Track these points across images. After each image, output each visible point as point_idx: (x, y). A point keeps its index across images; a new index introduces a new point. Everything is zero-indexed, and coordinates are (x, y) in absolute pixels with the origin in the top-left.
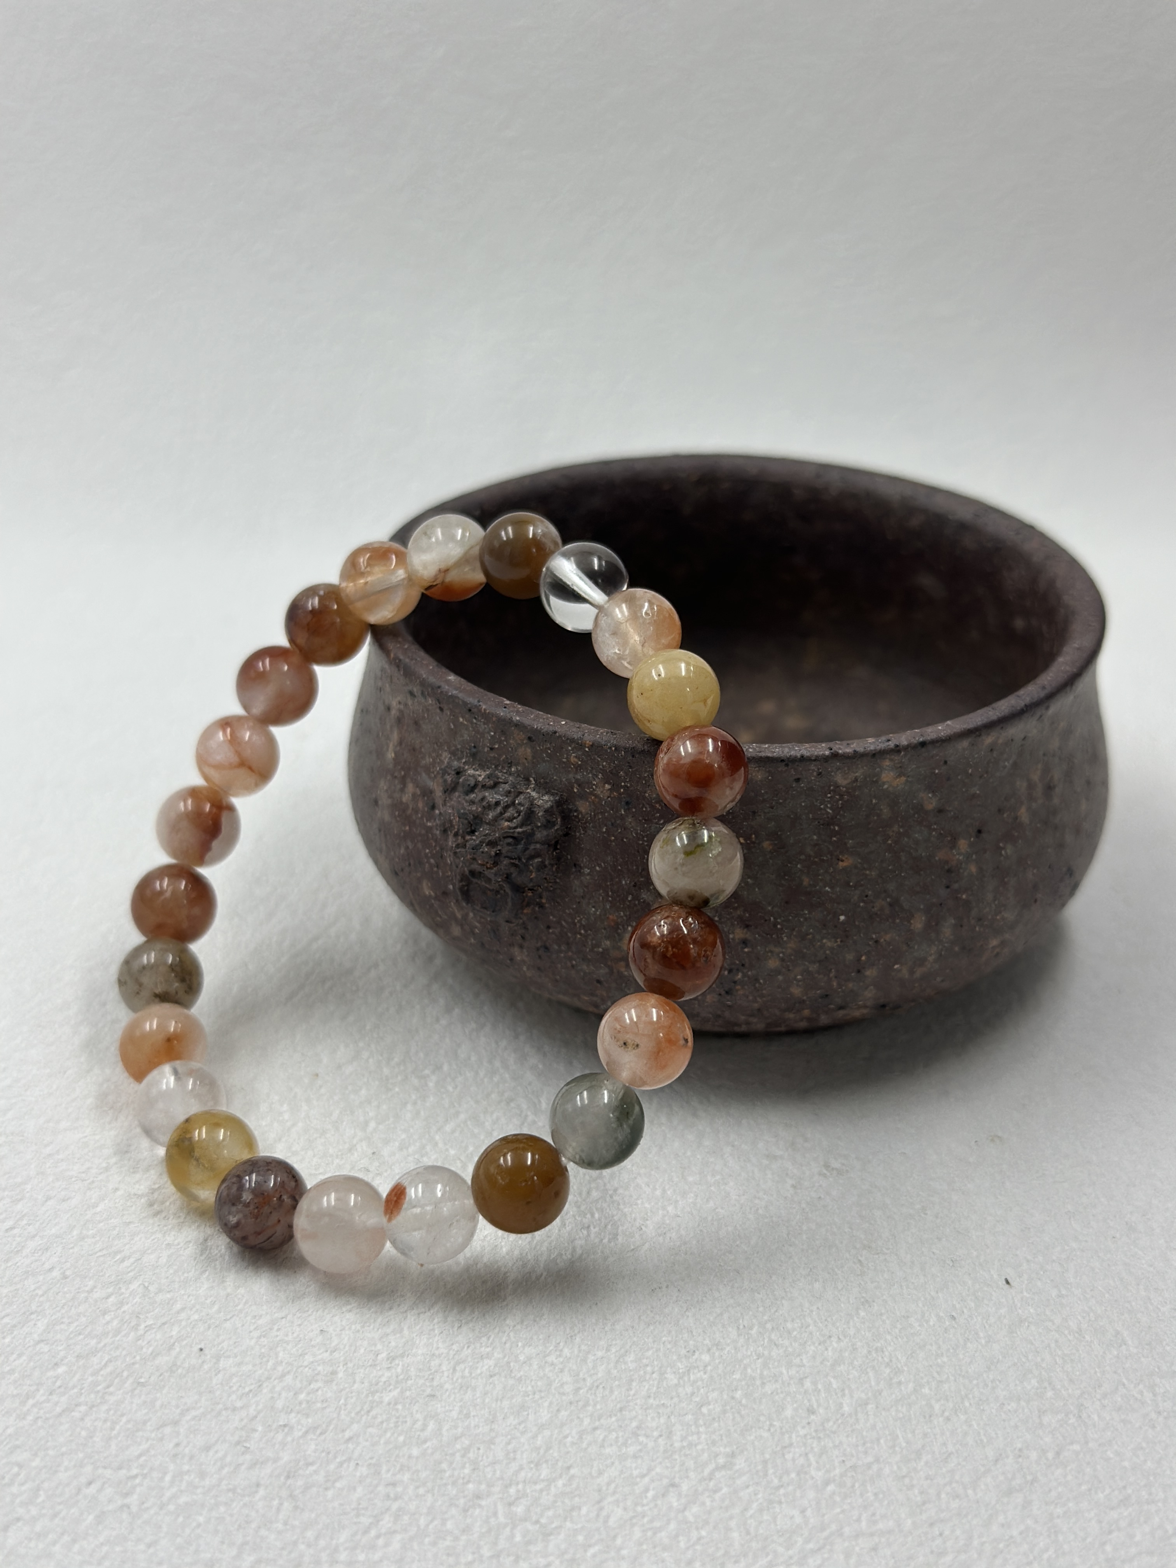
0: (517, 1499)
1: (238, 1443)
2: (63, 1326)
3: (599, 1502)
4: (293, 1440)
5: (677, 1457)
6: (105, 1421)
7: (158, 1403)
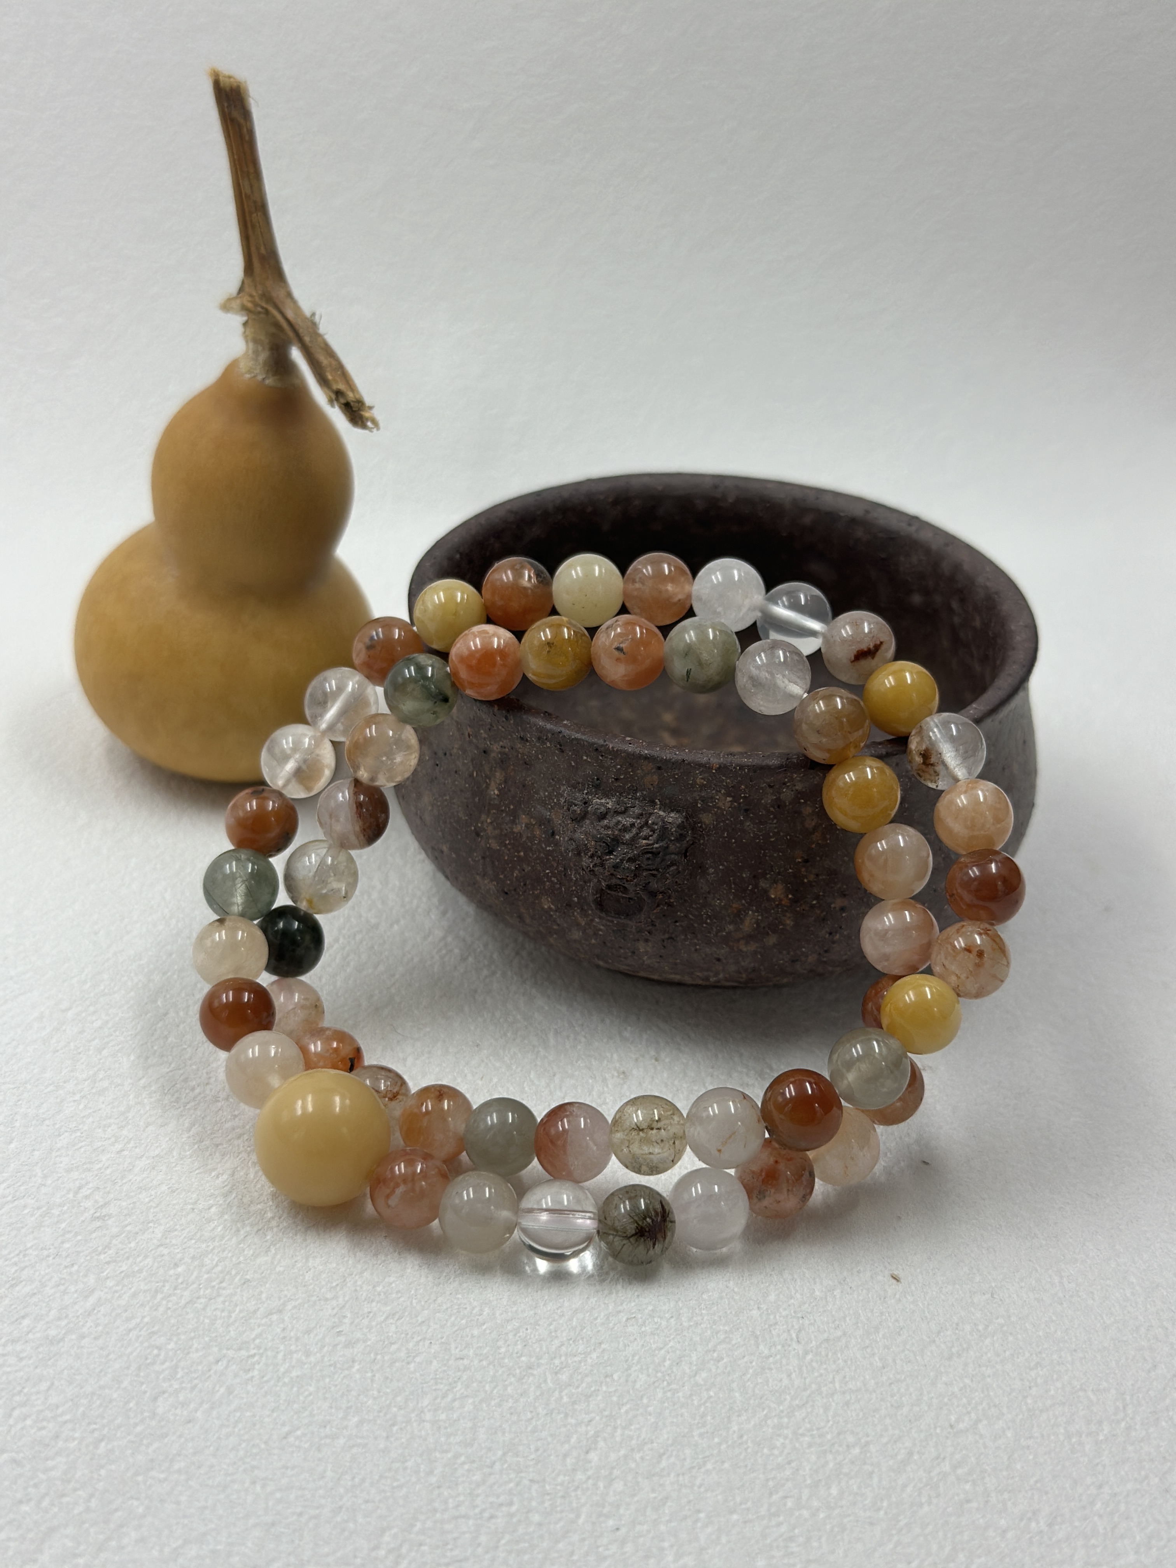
0: (562, 1368)
1: (333, 1327)
2: (176, 1233)
3: (627, 1370)
4: (377, 1325)
5: (685, 1333)
6: (223, 1311)
7: (264, 1296)
